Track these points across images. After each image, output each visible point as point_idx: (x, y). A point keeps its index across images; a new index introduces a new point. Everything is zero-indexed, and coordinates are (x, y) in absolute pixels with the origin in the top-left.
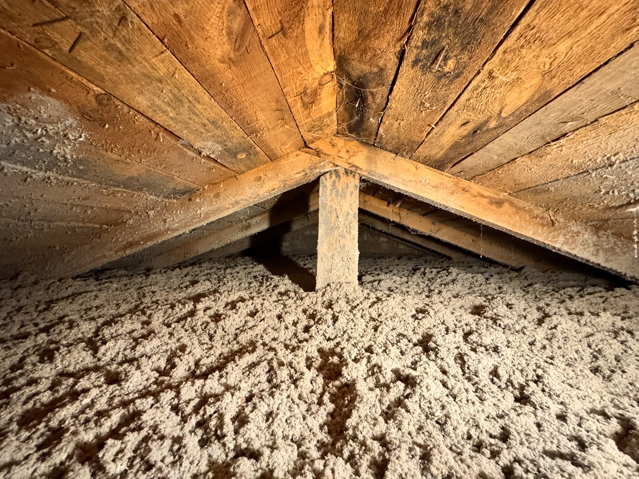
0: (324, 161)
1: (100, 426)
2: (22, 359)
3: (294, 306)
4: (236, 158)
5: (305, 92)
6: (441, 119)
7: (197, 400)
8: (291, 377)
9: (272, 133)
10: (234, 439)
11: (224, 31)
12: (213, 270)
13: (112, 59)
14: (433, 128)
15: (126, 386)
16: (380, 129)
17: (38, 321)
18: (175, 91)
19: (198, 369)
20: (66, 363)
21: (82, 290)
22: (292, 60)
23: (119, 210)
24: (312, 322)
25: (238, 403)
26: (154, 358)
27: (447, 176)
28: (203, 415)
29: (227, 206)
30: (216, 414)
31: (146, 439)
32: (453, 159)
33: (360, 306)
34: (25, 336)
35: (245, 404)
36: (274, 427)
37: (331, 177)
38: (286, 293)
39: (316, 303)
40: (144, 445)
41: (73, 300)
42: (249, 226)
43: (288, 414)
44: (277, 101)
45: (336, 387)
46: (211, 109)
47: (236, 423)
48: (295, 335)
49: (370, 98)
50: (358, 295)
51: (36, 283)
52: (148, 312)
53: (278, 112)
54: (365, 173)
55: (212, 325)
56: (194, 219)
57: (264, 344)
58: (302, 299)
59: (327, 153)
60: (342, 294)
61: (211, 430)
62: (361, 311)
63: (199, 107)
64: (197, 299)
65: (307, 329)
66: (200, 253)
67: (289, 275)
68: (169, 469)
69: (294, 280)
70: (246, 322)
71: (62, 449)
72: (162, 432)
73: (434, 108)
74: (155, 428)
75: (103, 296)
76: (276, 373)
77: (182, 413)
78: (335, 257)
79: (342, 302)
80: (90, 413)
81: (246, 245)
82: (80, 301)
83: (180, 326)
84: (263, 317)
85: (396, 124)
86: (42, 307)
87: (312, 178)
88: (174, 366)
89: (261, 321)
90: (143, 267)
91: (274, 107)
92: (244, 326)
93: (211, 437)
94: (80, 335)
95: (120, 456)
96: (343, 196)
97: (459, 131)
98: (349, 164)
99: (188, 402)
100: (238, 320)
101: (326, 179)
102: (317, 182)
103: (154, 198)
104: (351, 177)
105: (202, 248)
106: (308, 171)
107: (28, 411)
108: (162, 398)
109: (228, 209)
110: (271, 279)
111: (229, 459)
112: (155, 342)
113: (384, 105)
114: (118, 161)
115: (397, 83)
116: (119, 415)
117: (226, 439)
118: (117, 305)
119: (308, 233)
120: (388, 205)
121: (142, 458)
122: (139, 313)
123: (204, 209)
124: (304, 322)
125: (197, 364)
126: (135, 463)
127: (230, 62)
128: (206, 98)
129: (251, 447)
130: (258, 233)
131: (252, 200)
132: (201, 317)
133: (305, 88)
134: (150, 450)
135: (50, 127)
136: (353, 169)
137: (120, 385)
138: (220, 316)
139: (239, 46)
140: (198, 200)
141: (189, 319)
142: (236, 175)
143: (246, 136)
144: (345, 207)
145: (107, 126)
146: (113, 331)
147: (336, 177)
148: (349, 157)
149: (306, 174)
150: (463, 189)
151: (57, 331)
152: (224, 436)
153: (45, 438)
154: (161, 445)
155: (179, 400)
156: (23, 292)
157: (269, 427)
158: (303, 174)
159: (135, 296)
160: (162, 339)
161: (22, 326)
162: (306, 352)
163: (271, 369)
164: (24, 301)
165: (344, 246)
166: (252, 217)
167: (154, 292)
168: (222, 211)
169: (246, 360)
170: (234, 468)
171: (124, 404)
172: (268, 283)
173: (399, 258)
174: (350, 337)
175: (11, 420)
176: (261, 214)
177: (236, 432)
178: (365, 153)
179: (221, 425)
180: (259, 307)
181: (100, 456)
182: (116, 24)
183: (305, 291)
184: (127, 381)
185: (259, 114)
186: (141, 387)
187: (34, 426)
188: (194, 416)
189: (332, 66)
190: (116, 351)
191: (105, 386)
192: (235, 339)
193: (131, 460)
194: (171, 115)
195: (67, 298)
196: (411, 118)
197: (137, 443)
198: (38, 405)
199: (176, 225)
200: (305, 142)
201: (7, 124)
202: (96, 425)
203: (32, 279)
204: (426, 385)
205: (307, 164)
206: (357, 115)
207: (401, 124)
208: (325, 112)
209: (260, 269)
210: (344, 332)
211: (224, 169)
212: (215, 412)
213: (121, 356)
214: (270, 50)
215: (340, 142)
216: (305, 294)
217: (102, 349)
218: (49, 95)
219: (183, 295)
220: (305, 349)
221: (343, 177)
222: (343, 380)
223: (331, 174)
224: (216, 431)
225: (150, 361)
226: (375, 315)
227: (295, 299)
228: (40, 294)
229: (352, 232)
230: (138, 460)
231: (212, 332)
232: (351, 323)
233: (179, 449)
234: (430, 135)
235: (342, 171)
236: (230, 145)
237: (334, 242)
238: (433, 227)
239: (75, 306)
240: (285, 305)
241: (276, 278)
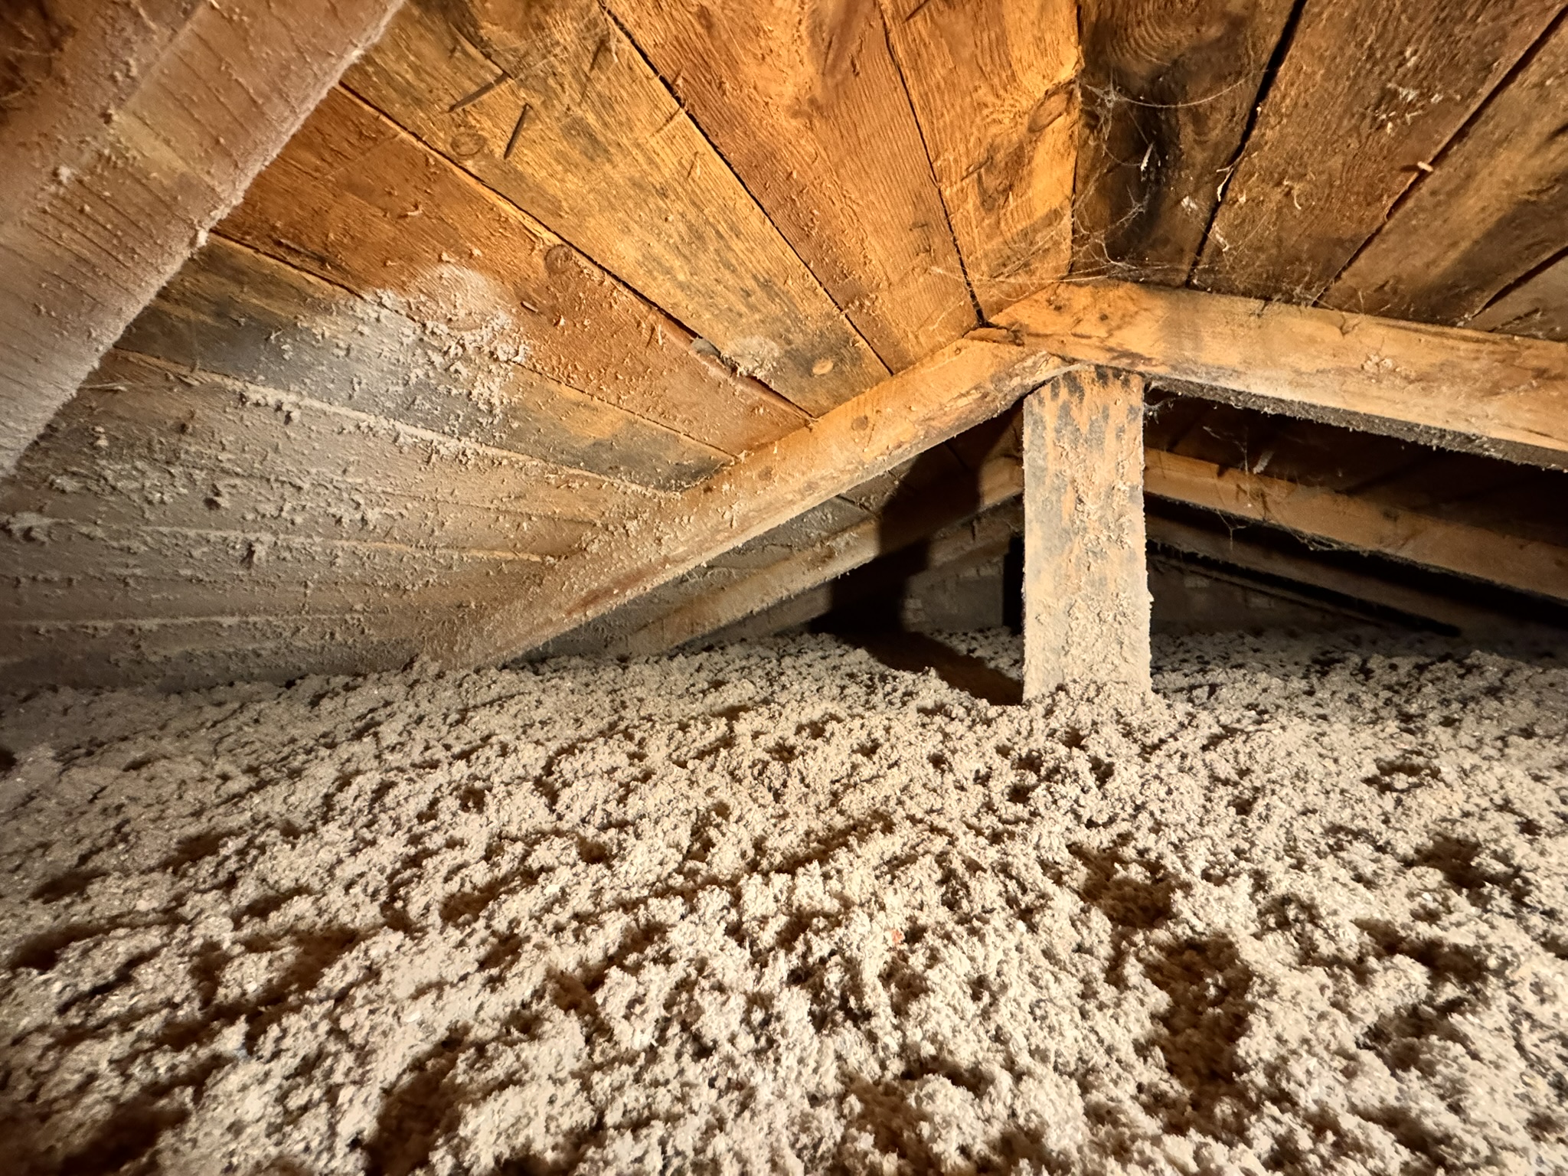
0: (1034, 353)
1: (585, 943)
2: (434, 803)
3: (970, 738)
4: (811, 375)
5: (989, 162)
6: (1461, 135)
7: (783, 920)
8: (1012, 902)
9: (900, 294)
10: (896, 1028)
11: (802, 28)
12: (753, 661)
13: (576, 155)
14: (1423, 174)
15: (623, 870)
16: (1216, 226)
17: (450, 740)
18: (692, 215)
19: (763, 855)
20: (504, 816)
21: (514, 691)
22: (963, 71)
23: (576, 522)
24: (1031, 778)
25: (885, 940)
26: (667, 824)
27: (1465, 339)
28: (804, 956)
29: (790, 497)
30: (837, 958)
31: (685, 985)
32: (1498, 272)
33: (1172, 745)
34: (434, 765)
35: (905, 947)
36: (1001, 1017)
37: (1055, 395)
38: (940, 709)
39: (1031, 733)
40: (684, 996)
41: (501, 706)
42: (830, 555)
43: (1033, 994)
44: (918, 199)
45: (1160, 947)
46: (764, 249)
47: (893, 988)
48: (989, 807)
49: (1188, 133)
50: (1156, 715)
51: (440, 676)
52: (638, 736)
53: (917, 232)
54: (1161, 370)
55: (776, 767)
56: (719, 531)
57: (912, 818)
58: (988, 722)
59: (1042, 331)
60: (1106, 713)
61: (830, 994)
62: (1177, 759)
63: (737, 245)
64: (732, 714)
65: (1019, 794)
66: (724, 622)
67: (938, 669)
68: (752, 1064)
69: (953, 681)
70: (854, 767)
71: (522, 974)
72: (719, 976)
73: (1436, 98)
74: (701, 965)
75: (549, 701)
76: (966, 887)
77: (753, 944)
78: (1075, 611)
79: (1111, 732)
80: (562, 915)
81: (820, 605)
82: (513, 711)
83: (704, 766)
84: (894, 757)
85: (1277, 195)
86: (454, 717)
87: (1001, 405)
88: (708, 844)
89: (890, 767)
90: (612, 653)
91: (909, 220)
92: (850, 776)
93: (833, 1012)
94: (520, 772)
95: (638, 1009)
96: (1095, 441)
97: (1536, 162)
98: (1110, 350)
99: (764, 920)
100: (834, 761)
101: (1041, 402)
102: (1014, 413)
103: (639, 489)
104: (1115, 389)
105: (730, 609)
106: (990, 387)
107: (452, 896)
108: (703, 903)
109: (792, 502)
110: (895, 678)
111: (889, 1076)
112: (663, 792)
113: (1237, 142)
114: (578, 405)
115: (1293, 51)
116: (619, 925)
117: (874, 1022)
118: (577, 720)
119: (971, 573)
120: (1220, 474)
121: (685, 1027)
122: (620, 736)
123: (740, 508)
124: (1007, 776)
125: (759, 845)
126: (670, 1033)
127: (811, 110)
128: (754, 219)
129: (949, 1058)
130: (852, 571)
131: (846, 478)
132: (748, 752)
133: (993, 149)
134: (699, 1011)
135: (468, 337)
136: (1123, 363)
137: (610, 867)
138: (791, 750)
139: (835, 60)
140: (726, 487)
141: (723, 752)
142: (805, 420)
143: (836, 311)
144: (1103, 473)
145: (562, 322)
146: (577, 765)
147: (1071, 393)
148: (1111, 335)
149: (985, 396)
150: (1540, 373)
151: (482, 760)
152: (868, 1015)
153: (488, 947)
154: (724, 1003)
155: (741, 915)
156: (422, 690)
157: (985, 1015)
158: (976, 395)
159: (607, 706)
160: (677, 786)
161: (427, 748)
162: (1037, 847)
163: (948, 876)
164: (425, 706)
165: (1103, 581)
166: (834, 534)
167: (641, 700)
168: (778, 510)
169: (878, 849)
170: (918, 1099)
171: (627, 906)
172: (888, 688)
173: (1257, 633)
174: (1158, 823)
175: (427, 908)
176: (857, 525)
177: (899, 1010)
178: (1159, 312)
179: (854, 986)
180: (879, 734)
181: (599, 1001)
182: (587, 69)
183: (993, 703)
184: (623, 859)
185: (872, 241)
186: (652, 878)
187: (469, 923)
188: (782, 953)
189: (1068, 63)
190: (590, 802)
191: (582, 865)
192: (832, 804)
193: (663, 1025)
194: (681, 277)
195: (491, 703)
196: (1336, 162)
197: (667, 989)
198: (468, 888)
199: (681, 549)
200: (980, 313)
201: (405, 340)
202: (577, 940)
203: (433, 668)
204: (1531, 979)
205: (988, 368)
206: (1140, 199)
207: (1295, 193)
208: (1041, 211)
209: (859, 658)
210: (1138, 809)
211: (782, 405)
212: (832, 953)
213: (599, 813)
214: (908, 52)
215: (1080, 297)
216: (997, 709)
217: (565, 795)
218: (470, 267)
219: (698, 708)
220: (1033, 837)
221: (1093, 392)
222: (1179, 931)
223: (1055, 387)
224: (844, 1000)
225: (659, 828)
226: (1225, 770)
227: (968, 722)
228: (447, 695)
229: (1127, 539)
230: (675, 1029)
231: (777, 784)
232: (1155, 785)
233: (766, 1022)
234: (1410, 203)
235: (1086, 373)
236: (798, 339)
237: (1072, 572)
238: (1387, 528)
239: (505, 719)
240: (946, 735)
241: (908, 677)
